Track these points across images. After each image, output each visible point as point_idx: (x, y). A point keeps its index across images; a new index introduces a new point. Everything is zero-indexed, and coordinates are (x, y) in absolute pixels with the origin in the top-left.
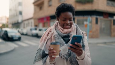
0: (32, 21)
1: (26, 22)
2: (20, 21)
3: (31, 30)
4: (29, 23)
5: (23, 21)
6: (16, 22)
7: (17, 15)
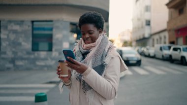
0: (166, 34)
1: (156, 37)
2: (147, 36)
3: (161, 49)
4: (161, 38)
5: (151, 35)
6: (142, 37)
7: (142, 27)
